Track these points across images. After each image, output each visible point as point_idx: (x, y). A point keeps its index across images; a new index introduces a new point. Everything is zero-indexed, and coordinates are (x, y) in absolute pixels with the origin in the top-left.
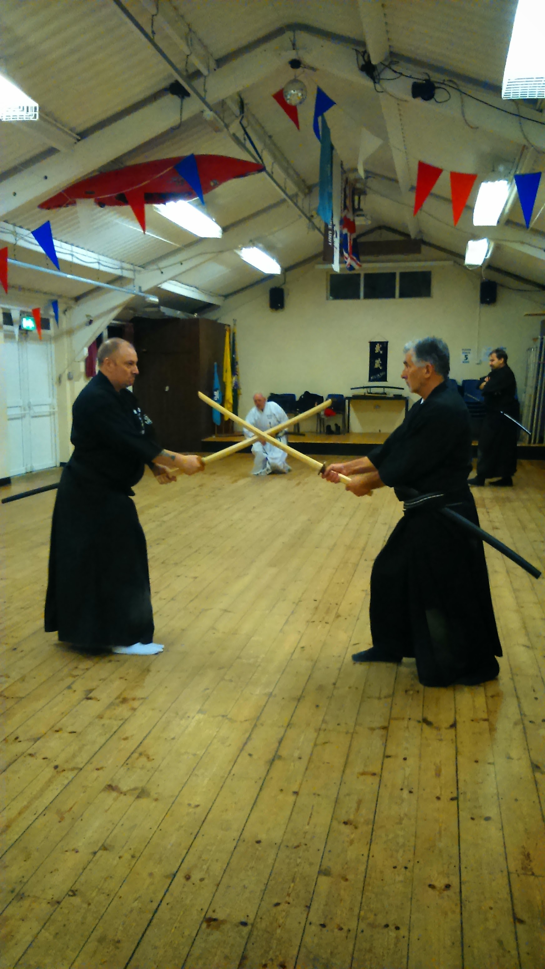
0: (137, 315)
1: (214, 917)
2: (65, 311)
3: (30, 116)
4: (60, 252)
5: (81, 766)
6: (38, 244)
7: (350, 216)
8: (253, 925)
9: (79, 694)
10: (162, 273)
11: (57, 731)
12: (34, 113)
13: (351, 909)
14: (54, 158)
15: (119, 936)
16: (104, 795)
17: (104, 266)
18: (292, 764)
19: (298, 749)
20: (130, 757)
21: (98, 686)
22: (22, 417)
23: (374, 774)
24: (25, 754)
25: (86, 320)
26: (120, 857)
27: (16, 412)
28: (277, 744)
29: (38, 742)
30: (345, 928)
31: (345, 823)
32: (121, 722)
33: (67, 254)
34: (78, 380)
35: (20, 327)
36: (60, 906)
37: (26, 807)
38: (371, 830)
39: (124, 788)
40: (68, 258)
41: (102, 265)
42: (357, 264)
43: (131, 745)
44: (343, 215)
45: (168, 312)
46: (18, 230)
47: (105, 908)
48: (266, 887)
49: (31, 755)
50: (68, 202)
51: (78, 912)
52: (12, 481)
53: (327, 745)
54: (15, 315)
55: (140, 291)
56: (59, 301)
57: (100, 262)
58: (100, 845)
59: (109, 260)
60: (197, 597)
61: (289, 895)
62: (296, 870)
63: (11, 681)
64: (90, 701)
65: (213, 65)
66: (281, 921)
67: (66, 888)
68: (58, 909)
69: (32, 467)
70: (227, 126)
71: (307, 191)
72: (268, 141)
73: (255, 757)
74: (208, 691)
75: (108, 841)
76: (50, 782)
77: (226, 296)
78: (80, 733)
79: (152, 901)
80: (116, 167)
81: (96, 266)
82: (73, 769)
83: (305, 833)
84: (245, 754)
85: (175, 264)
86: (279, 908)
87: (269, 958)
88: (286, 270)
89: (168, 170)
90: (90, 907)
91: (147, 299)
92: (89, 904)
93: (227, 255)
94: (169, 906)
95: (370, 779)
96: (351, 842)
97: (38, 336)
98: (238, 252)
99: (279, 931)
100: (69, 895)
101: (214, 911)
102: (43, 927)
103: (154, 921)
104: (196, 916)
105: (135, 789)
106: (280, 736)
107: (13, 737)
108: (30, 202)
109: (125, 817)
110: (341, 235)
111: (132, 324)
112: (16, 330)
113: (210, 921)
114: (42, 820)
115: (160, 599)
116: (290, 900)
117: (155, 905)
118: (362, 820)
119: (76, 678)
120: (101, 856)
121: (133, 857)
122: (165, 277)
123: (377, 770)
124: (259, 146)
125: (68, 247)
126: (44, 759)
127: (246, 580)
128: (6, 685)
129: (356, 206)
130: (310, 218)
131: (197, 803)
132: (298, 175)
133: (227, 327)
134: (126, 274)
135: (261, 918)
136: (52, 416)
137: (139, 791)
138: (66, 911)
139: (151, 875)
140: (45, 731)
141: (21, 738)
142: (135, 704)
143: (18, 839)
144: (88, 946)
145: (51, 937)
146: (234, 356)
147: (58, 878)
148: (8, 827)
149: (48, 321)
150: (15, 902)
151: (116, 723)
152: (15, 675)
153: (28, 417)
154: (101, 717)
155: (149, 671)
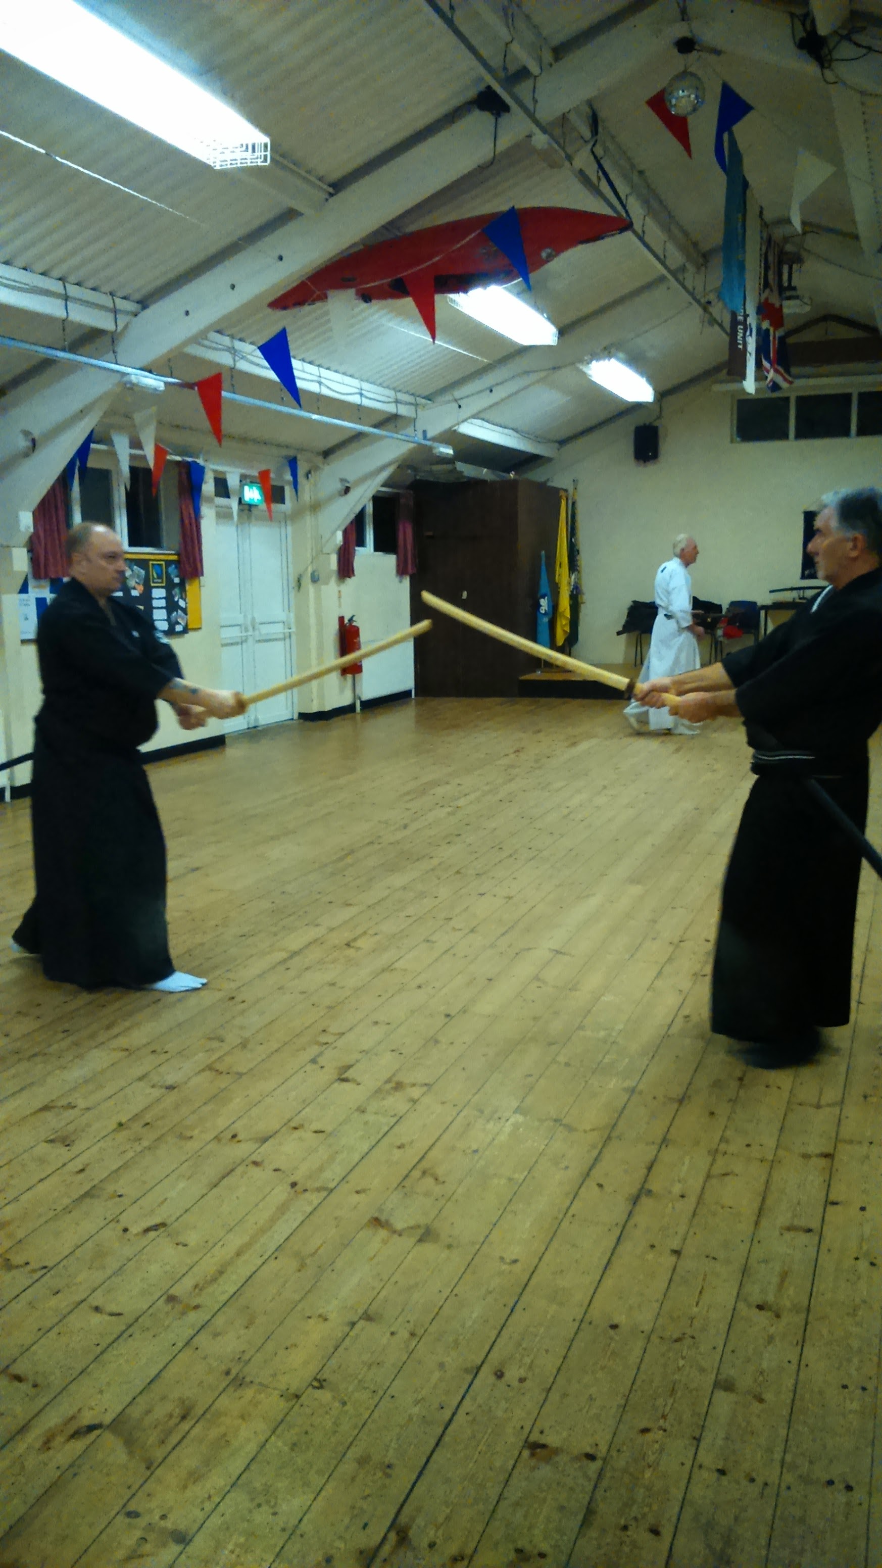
0: (418, 478)
1: (543, 1440)
2: (307, 474)
3: (257, 158)
4: (300, 378)
5: (332, 1185)
6: (269, 366)
7: (775, 300)
8: (605, 1460)
9: (328, 1074)
10: (460, 407)
11: (296, 1128)
12: (263, 153)
13: (770, 1450)
14: (292, 227)
15: (391, 1456)
16: (367, 1233)
17: (370, 399)
18: (670, 1205)
19: (679, 1181)
20: (408, 1175)
21: (358, 1061)
22: (243, 641)
23: (809, 1230)
24: (246, 1163)
25: (339, 486)
26: (392, 1334)
27: (233, 634)
28: (645, 1171)
29: (265, 1145)
30: (760, 1481)
31: (760, 1307)
32: (394, 1120)
33: (312, 381)
34: (327, 583)
35: (240, 501)
36: (300, 1402)
37: (248, 1245)
38: (803, 1323)
39: (399, 1225)
40: (314, 388)
41: (367, 398)
42: (785, 380)
43: (411, 1156)
44: (764, 296)
45: (468, 470)
46: (238, 345)
47: (369, 1411)
48: (627, 1401)
49: (255, 1163)
50: (315, 296)
51: (327, 1413)
52: (226, 741)
53: (727, 1178)
54: (233, 481)
55: (425, 438)
56: (299, 457)
57: (363, 392)
58: (360, 1311)
59: (379, 390)
60: (511, 928)
61: (664, 1417)
62: (676, 1377)
63: (226, 1047)
64: (345, 1085)
65: (548, 56)
66: (651, 1458)
67: (309, 1374)
68: (297, 1406)
69: (256, 720)
70: (569, 158)
71: (701, 260)
72: (636, 178)
73: (608, 1189)
74: (530, 1079)
75: (372, 1309)
76: (283, 1209)
77: (562, 443)
78: (330, 1134)
79: (442, 1407)
80: (389, 236)
81: (356, 399)
82: (319, 1190)
83: (692, 1319)
84: (591, 1184)
85: (481, 391)
86: (649, 1436)
87: (633, 1515)
88: (661, 395)
89: (473, 235)
90: (346, 1408)
91: (434, 451)
92: (344, 1404)
93: (566, 376)
94: (470, 1418)
95: (803, 1238)
96: (771, 1339)
97: (267, 514)
98: (585, 369)
99: (648, 1474)
100: (315, 1387)
101: (542, 1432)
102: (274, 1432)
103: (446, 1438)
104: (511, 1439)
105: (416, 1227)
106: (650, 1157)
107: (229, 1134)
108: (258, 298)
109: (400, 1270)
110: (759, 329)
111: (412, 492)
112: (234, 504)
113: (535, 1448)
114: (273, 1265)
115: (454, 929)
116: (667, 1426)
117: (447, 1414)
118: (788, 1304)
119: (325, 1047)
120: (363, 1329)
121: (413, 1334)
122: (466, 412)
123: (815, 1224)
124: (623, 189)
125: (313, 369)
126: (275, 1170)
127: (594, 902)
128: (218, 1055)
129: (786, 284)
130: (706, 306)
131: (514, 1257)
132: (686, 234)
133: (562, 493)
134: (403, 410)
135: (619, 1451)
136: (288, 641)
137: (421, 1231)
138: (308, 1411)
139: (441, 1365)
140: (277, 1127)
141: (239, 1138)
142: (416, 1093)
143: (235, 1293)
144: (342, 1468)
145: (286, 1449)
146: (573, 540)
147: (297, 1358)
148: (221, 1273)
149: (282, 489)
150: (231, 1389)
151: (385, 1122)
152: (232, 1038)
153: (250, 640)
154: (362, 1110)
155: (437, 1042)
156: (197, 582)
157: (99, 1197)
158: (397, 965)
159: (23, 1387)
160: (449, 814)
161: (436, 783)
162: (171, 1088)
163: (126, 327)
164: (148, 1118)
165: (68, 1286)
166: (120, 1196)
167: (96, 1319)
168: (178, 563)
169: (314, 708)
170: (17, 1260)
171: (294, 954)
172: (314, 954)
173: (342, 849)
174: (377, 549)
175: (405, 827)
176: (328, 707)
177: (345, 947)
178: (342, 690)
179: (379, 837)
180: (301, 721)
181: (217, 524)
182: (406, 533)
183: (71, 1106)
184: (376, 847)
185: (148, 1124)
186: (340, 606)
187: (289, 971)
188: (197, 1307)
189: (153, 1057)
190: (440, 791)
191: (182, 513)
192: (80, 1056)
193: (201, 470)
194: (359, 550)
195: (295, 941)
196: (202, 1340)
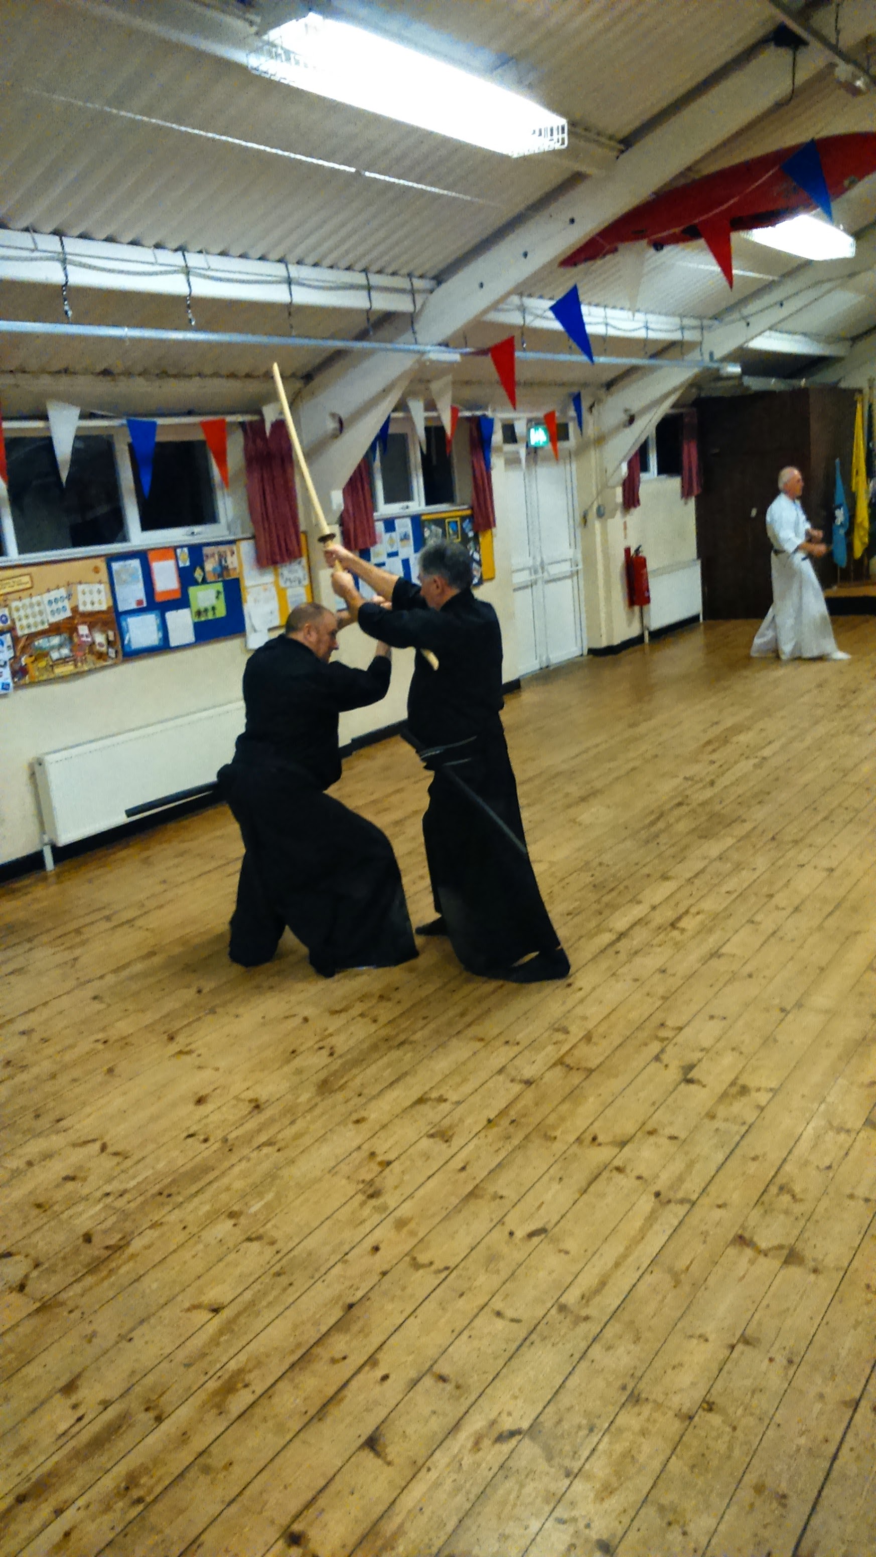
0: (703, 395)
2: (591, 408)
3: (555, 142)
4: (590, 324)
5: (694, 1197)
9: (673, 1074)
10: (748, 324)
11: (651, 1133)
12: (560, 136)
14: (582, 189)
15: (784, 1487)
16: (732, 1251)
17: (656, 331)
20: (765, 1191)
21: (700, 1061)
22: (532, 585)
24: (611, 1166)
25: (624, 417)
26: (771, 1360)
27: (522, 578)
29: (626, 1149)
32: (745, 1127)
33: (598, 323)
34: (613, 516)
35: (527, 445)
36: (692, 1424)
37: (625, 1256)
39: (763, 1245)
40: (603, 330)
41: (653, 330)
43: (765, 1170)
45: (755, 384)
46: (528, 302)
47: (759, 1439)
49: (619, 1169)
50: (606, 250)
51: (719, 1436)
52: (522, 684)
54: (520, 428)
55: (712, 360)
56: (583, 392)
57: (651, 326)
58: (738, 1335)
59: (663, 319)
60: (838, 906)
63: (573, 1039)
64: (693, 1087)
67: (698, 1395)
68: (690, 1429)
69: (548, 659)
75: (749, 1332)
76: (651, 1218)
77: (855, 339)
78: (684, 1141)
79: (827, 1441)
80: (683, 181)
81: (641, 334)
82: (682, 1201)
85: (771, 306)
89: (770, 173)
90: (736, 1433)
91: (722, 372)
92: (734, 1428)
94: (854, 1454)
97: (552, 453)
100: (704, 1410)
102: (673, 1451)
103: (834, 1474)
105: (781, 1247)
107: (588, 1138)
108: (550, 263)
109: (770, 1293)
111: (695, 409)
112: (523, 452)
114: (648, 1278)
115: (777, 908)
117: (832, 1448)
119: (666, 1043)
120: (742, 1353)
121: (790, 1362)
122: (753, 330)
125: (603, 311)
126: (639, 1178)
128: (565, 1048)
133: (858, 397)
134: (689, 336)
136: (575, 578)
137: (785, 1252)
138: (703, 1434)
139: (821, 1396)
140: (633, 1131)
141: (601, 1139)
142: (763, 1098)
143: (619, 1306)
144: (741, 1494)
145: (686, 1469)
146: (871, 445)
147: (684, 1379)
148: (603, 1284)
149: (565, 427)
150: (629, 1406)
151: (737, 1129)
152: (577, 1031)
153: (540, 582)
154: (712, 1116)
155: (775, 1041)
156: (489, 532)
157: (482, 1197)
158: (723, 950)
159: (449, 1387)
160: (755, 766)
161: (738, 729)
162: (528, 1083)
163: (423, 305)
164: (513, 1114)
165: (470, 1289)
166: (501, 1197)
167: (500, 1324)
168: (471, 518)
169: (604, 643)
170: (423, 1258)
171: (622, 936)
172: (640, 936)
173: (652, 812)
174: (661, 471)
175: (712, 783)
176: (616, 641)
177: (669, 929)
178: (630, 622)
179: (687, 796)
180: (591, 656)
181: (506, 470)
182: (690, 453)
183: (442, 1100)
184: (685, 809)
185: (513, 1121)
186: (626, 536)
187: (619, 955)
188: (587, 1318)
189: (507, 1048)
190: (743, 738)
191: (473, 467)
192: (442, 1045)
193: (490, 422)
194: (644, 476)
195: (620, 922)
196: (596, 1351)
